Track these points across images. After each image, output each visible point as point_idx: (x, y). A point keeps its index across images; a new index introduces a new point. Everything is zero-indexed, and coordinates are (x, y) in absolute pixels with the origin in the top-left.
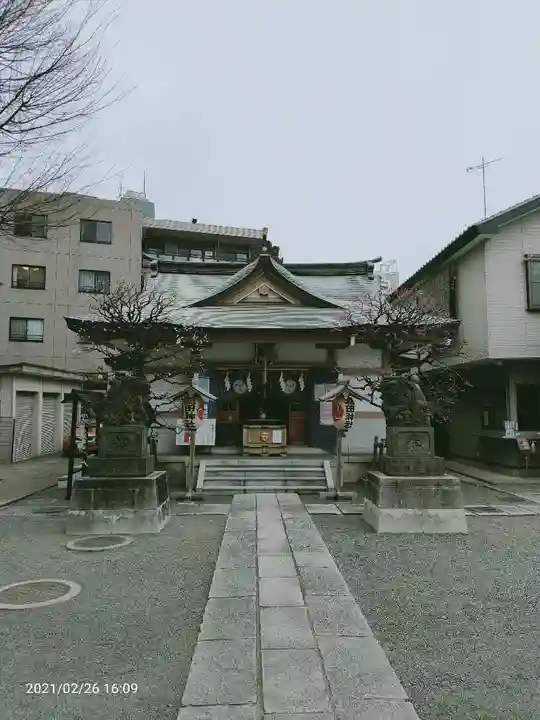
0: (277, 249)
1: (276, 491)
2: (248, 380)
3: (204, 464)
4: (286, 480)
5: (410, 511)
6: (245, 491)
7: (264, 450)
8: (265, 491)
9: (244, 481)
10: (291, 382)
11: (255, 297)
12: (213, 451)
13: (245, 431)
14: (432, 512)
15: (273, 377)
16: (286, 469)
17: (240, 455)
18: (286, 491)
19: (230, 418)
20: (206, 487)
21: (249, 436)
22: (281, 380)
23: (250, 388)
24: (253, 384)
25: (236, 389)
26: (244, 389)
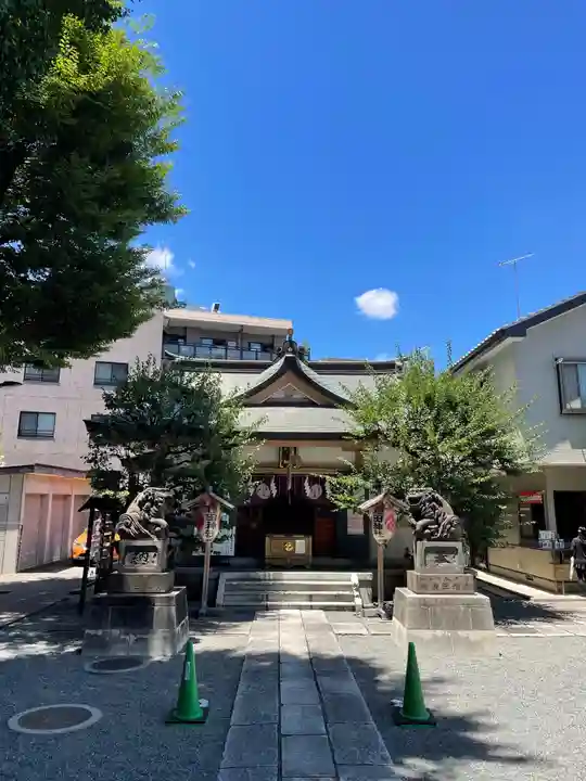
0: (303, 349)
1: (300, 608)
2: (273, 485)
3: (225, 576)
4: (311, 596)
5: (439, 633)
6: (267, 607)
7: (289, 561)
8: (289, 607)
9: (267, 595)
10: (316, 487)
12: (231, 561)
13: (267, 539)
14: (461, 633)
15: (299, 480)
16: (311, 583)
17: (261, 566)
18: (311, 608)
20: (226, 603)
21: (272, 545)
22: (306, 484)
23: (275, 492)
24: (277, 489)
25: (260, 494)
26: (268, 493)
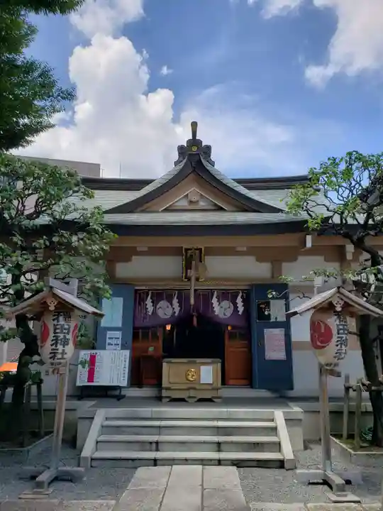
0: (208, 148)
1: (203, 462)
2: (175, 301)
3: (102, 415)
4: (219, 444)
6: (155, 462)
7: (192, 393)
8: (186, 461)
9: (157, 443)
10: (226, 304)
11: (184, 204)
12: (123, 393)
15: (205, 297)
16: (221, 424)
17: (159, 399)
18: (220, 462)
19: (151, 349)
20: (98, 455)
22: (214, 301)
23: (177, 309)
24: (180, 306)
25: (160, 313)
26: (169, 312)
